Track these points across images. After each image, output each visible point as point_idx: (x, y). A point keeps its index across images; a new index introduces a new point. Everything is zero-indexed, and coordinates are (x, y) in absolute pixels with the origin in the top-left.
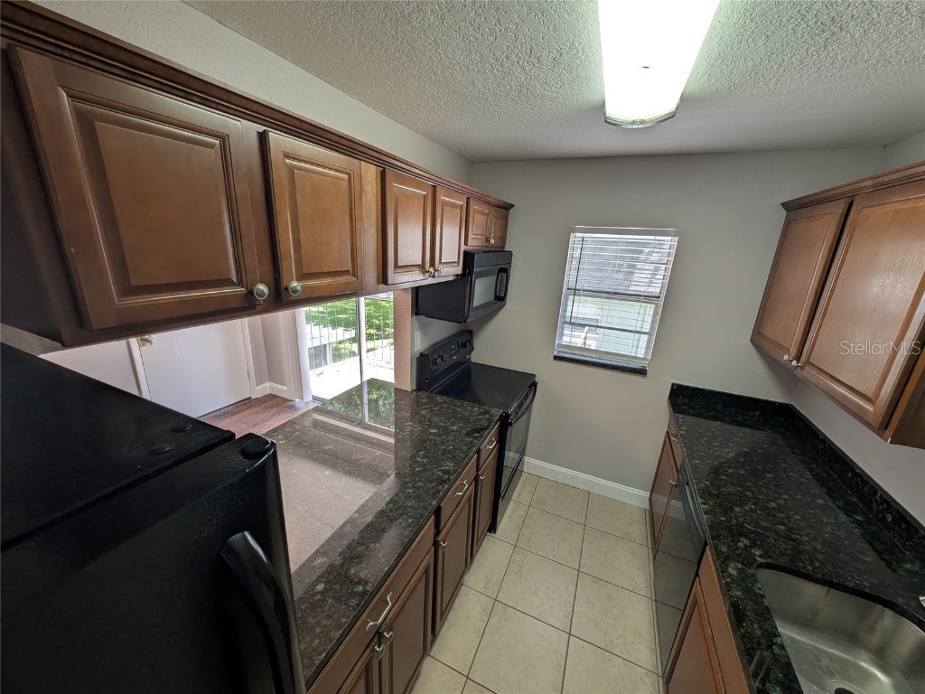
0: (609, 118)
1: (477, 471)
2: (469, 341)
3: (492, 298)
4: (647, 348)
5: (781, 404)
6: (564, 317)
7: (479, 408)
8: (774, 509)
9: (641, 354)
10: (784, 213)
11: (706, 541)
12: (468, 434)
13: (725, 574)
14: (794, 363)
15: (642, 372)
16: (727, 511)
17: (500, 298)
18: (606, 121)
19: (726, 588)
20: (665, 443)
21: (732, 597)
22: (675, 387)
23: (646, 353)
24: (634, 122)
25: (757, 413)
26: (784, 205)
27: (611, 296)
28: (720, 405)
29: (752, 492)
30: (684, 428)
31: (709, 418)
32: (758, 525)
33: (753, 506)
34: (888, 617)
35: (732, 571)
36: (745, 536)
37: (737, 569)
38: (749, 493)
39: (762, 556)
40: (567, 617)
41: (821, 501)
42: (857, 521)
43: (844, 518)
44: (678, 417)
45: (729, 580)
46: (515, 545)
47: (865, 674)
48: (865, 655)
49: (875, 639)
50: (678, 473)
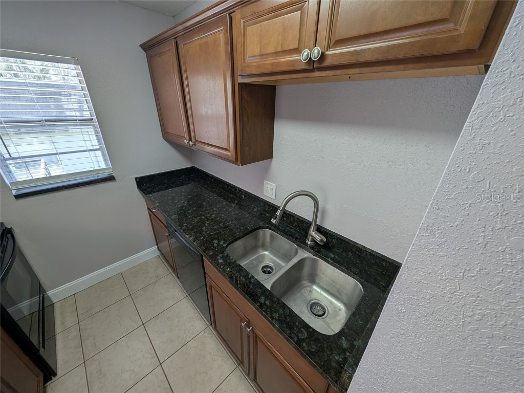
4: (105, 160)
5: (190, 168)
8: (215, 217)
9: (103, 165)
11: (201, 255)
13: (219, 265)
14: (190, 143)
15: (111, 178)
16: (201, 232)
19: (223, 272)
20: (150, 215)
21: (228, 274)
22: (138, 180)
23: (106, 164)
25: (183, 176)
26: (141, 46)
28: (166, 180)
29: (204, 215)
30: (157, 201)
31: (165, 189)
32: (215, 230)
33: (208, 222)
34: (261, 232)
35: (220, 261)
36: (214, 239)
37: (221, 258)
38: (203, 217)
39: (224, 243)
40: (153, 357)
41: (224, 203)
42: (237, 204)
43: (233, 205)
44: (149, 197)
45: (222, 267)
46: (84, 362)
47: (263, 256)
48: (260, 250)
49: (261, 242)
50: (166, 227)
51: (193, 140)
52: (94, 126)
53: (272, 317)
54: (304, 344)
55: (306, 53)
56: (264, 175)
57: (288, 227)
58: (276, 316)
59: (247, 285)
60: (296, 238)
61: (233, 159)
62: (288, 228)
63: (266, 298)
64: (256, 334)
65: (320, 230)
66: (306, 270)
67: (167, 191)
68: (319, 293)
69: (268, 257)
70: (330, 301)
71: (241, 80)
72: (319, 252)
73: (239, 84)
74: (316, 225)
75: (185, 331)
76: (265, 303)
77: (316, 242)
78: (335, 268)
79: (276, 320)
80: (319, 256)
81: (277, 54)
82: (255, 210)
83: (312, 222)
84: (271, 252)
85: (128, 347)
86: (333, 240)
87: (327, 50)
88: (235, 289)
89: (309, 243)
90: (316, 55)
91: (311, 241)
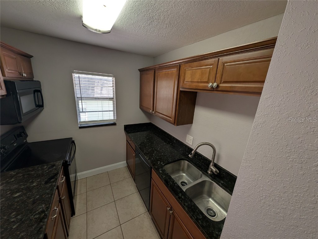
0: (84, 24)
1: (59, 196)
2: (23, 132)
3: (33, 106)
5: (149, 123)
6: (79, 110)
7: (47, 165)
8: (159, 150)
9: (112, 118)
10: (139, 72)
11: (151, 168)
12: (46, 183)
14: (153, 112)
15: (114, 124)
16: (152, 156)
17: (40, 106)
18: (83, 25)
19: (161, 177)
20: (127, 144)
21: (164, 179)
22: (125, 126)
23: (114, 117)
24: (96, 30)
25: (145, 127)
26: (139, 70)
27: (97, 99)
30: (133, 138)
32: (159, 156)
33: (156, 152)
34: (182, 162)
35: (161, 172)
36: (158, 160)
37: (161, 170)
38: (153, 149)
39: (163, 164)
40: (117, 220)
41: (165, 143)
42: (171, 145)
43: (169, 145)
44: (129, 135)
45: (161, 175)
46: (87, 212)
47: (182, 176)
48: (181, 172)
49: (182, 167)
50: (135, 151)
51: (155, 111)
52: (113, 101)
53: (184, 205)
54: (200, 221)
55: (211, 84)
56: (188, 131)
57: (198, 161)
58: (186, 204)
59: (173, 186)
60: (202, 169)
61: (173, 122)
62: (198, 163)
63: (182, 195)
64: (174, 216)
65: (216, 166)
66: (206, 188)
67: (137, 133)
68: (213, 204)
69: (185, 177)
70: (219, 210)
71: (181, 89)
72: (215, 179)
73: (180, 91)
74: (214, 162)
75: (134, 210)
76: (181, 197)
77: (213, 173)
78: (223, 190)
79: (186, 206)
80: (215, 181)
81: (198, 82)
82: (180, 150)
83: (211, 161)
84: (187, 175)
85: (106, 211)
86: (224, 173)
87: (220, 84)
88: (166, 188)
89: (209, 172)
90: (215, 86)
91: (210, 172)
